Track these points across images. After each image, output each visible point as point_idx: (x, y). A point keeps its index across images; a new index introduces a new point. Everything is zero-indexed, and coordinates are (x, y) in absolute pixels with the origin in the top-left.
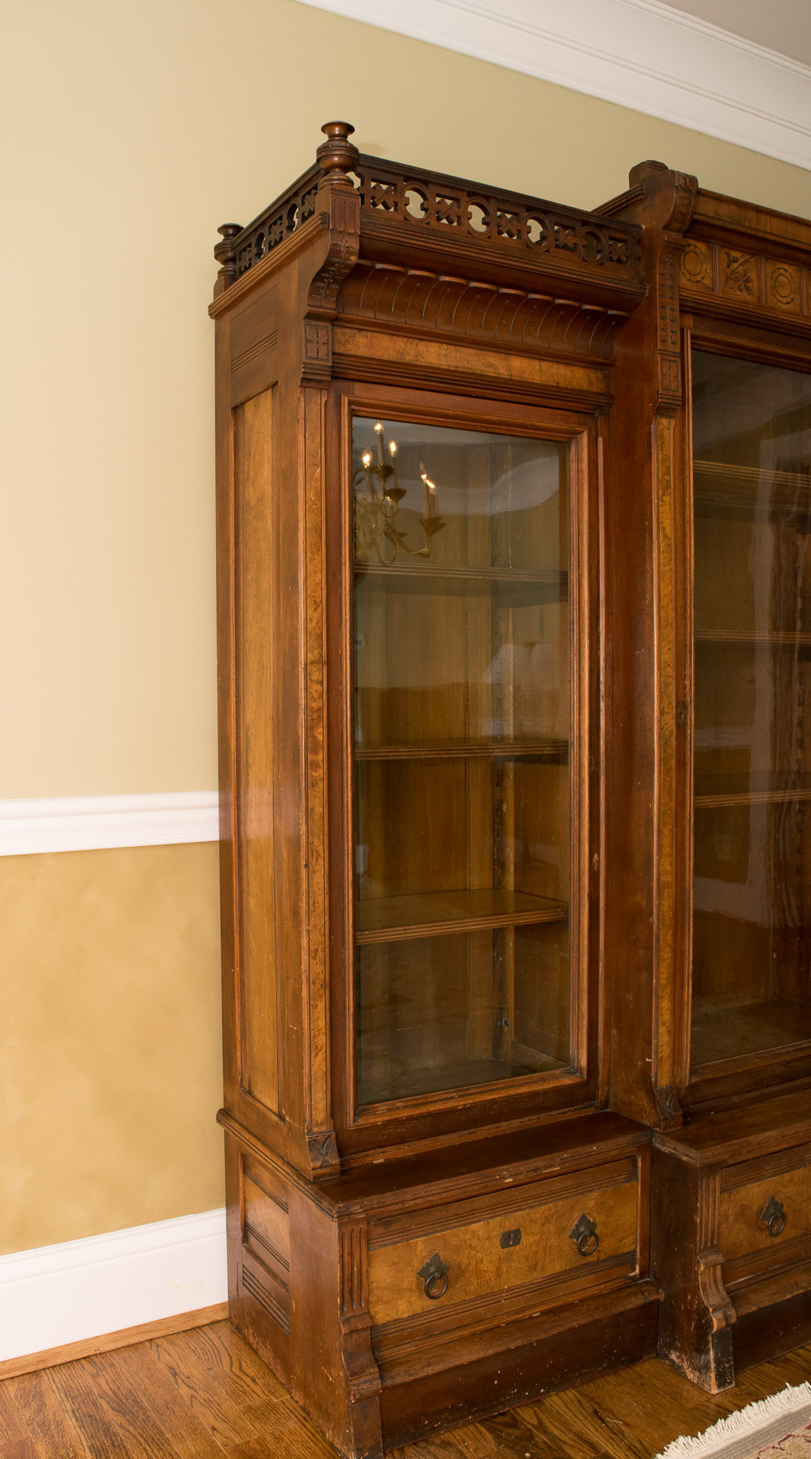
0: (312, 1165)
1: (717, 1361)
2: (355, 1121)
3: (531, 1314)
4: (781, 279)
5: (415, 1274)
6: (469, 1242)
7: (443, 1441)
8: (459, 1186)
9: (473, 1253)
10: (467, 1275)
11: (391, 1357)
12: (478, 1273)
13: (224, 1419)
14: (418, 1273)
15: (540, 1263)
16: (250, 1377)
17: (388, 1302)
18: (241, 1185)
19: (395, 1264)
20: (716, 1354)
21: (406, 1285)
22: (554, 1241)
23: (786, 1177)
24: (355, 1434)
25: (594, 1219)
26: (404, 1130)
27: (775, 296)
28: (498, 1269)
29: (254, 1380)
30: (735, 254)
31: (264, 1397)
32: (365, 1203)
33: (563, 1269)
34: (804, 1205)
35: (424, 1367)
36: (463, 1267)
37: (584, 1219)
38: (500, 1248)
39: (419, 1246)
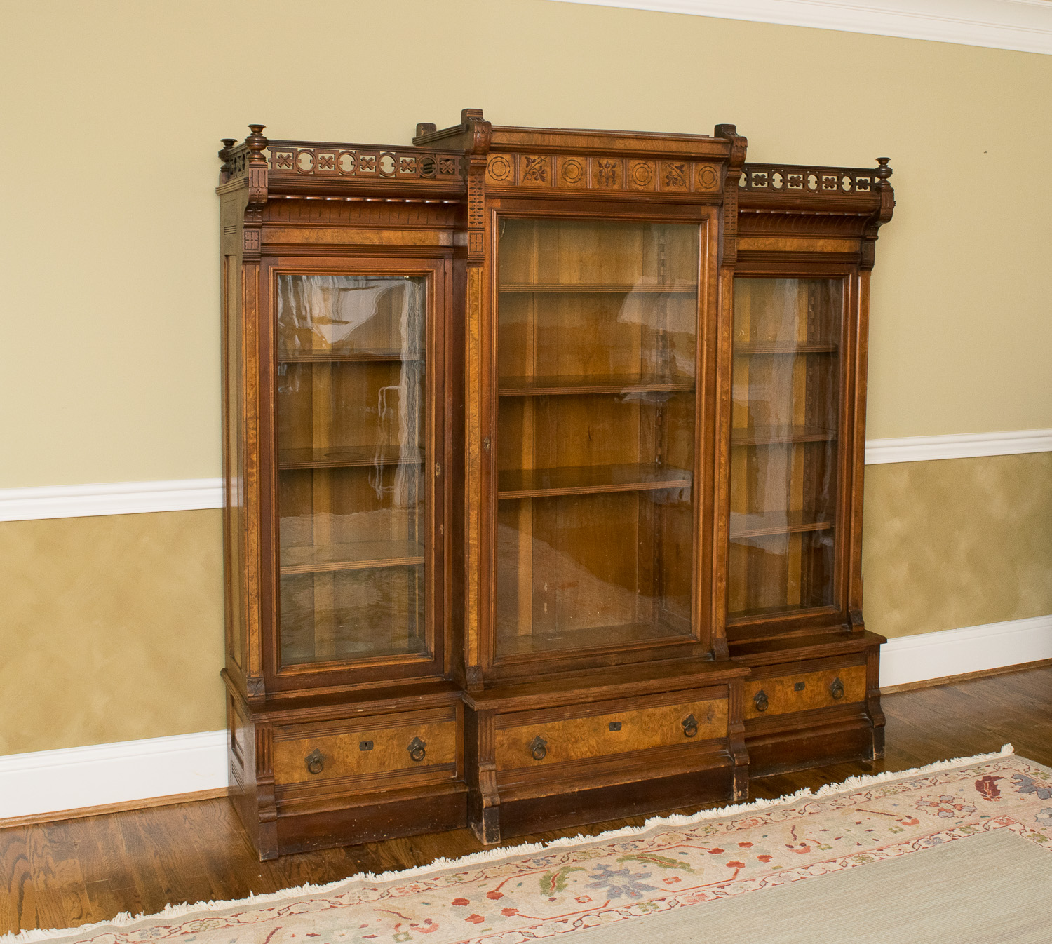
0: (249, 695)
1: (486, 825)
2: (277, 673)
3: (379, 791)
4: (570, 167)
5: (303, 759)
6: (339, 745)
8: (329, 711)
9: (341, 751)
10: (338, 763)
11: (286, 803)
12: (345, 763)
13: (204, 838)
14: (305, 759)
15: (387, 763)
16: (227, 822)
17: (286, 773)
19: (291, 752)
20: (486, 822)
21: (297, 764)
22: (396, 750)
23: (549, 725)
25: (424, 741)
26: (310, 681)
27: (565, 179)
28: (358, 763)
30: (532, 157)
32: (269, 714)
33: (403, 767)
34: (565, 744)
35: (305, 810)
36: (335, 758)
37: (416, 739)
38: (359, 750)
39: (307, 744)
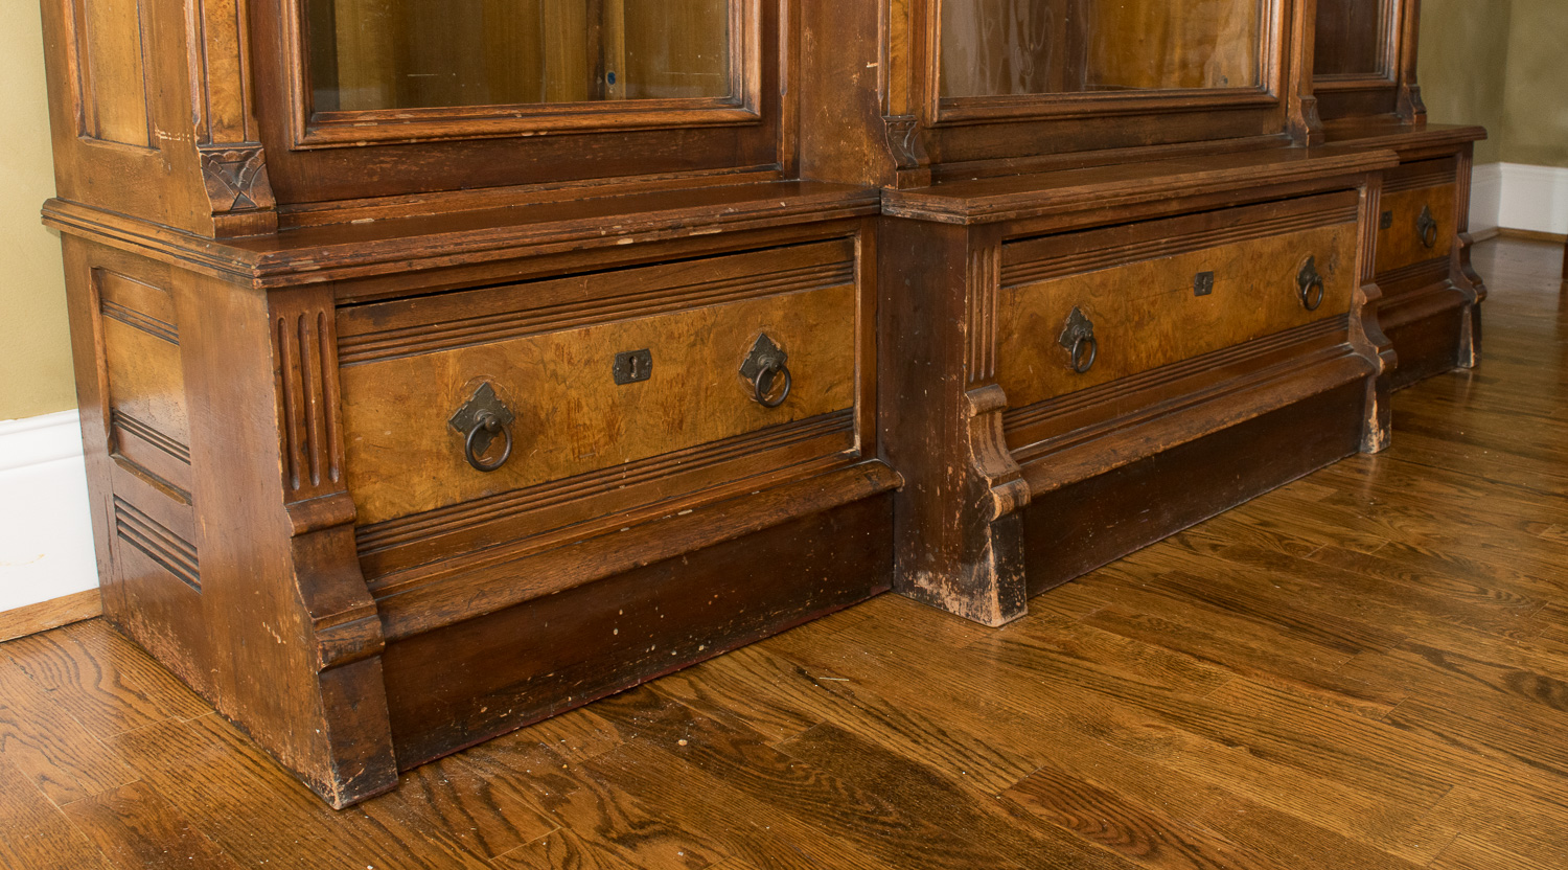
0: (212, 205)
1: (1000, 570)
2: (305, 134)
3: (676, 512)
5: (445, 423)
6: (552, 366)
7: (518, 743)
8: (527, 240)
9: (561, 388)
10: (551, 433)
11: (403, 586)
12: (574, 430)
13: (69, 760)
14: (452, 422)
15: (689, 419)
16: (133, 692)
17: (389, 478)
18: (97, 336)
19: (400, 399)
20: (998, 559)
21: (425, 444)
22: (712, 378)
23: (1097, 276)
24: (333, 733)
25: (783, 345)
26: (414, 168)
28: (611, 424)
29: (142, 697)
31: (160, 719)
32: (326, 253)
33: (730, 432)
34: (1122, 331)
35: (471, 600)
36: (543, 416)
37: (764, 342)
38: (612, 384)
39: (453, 368)
